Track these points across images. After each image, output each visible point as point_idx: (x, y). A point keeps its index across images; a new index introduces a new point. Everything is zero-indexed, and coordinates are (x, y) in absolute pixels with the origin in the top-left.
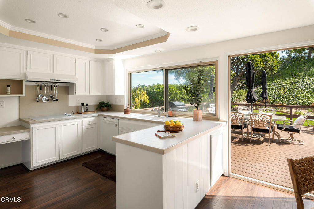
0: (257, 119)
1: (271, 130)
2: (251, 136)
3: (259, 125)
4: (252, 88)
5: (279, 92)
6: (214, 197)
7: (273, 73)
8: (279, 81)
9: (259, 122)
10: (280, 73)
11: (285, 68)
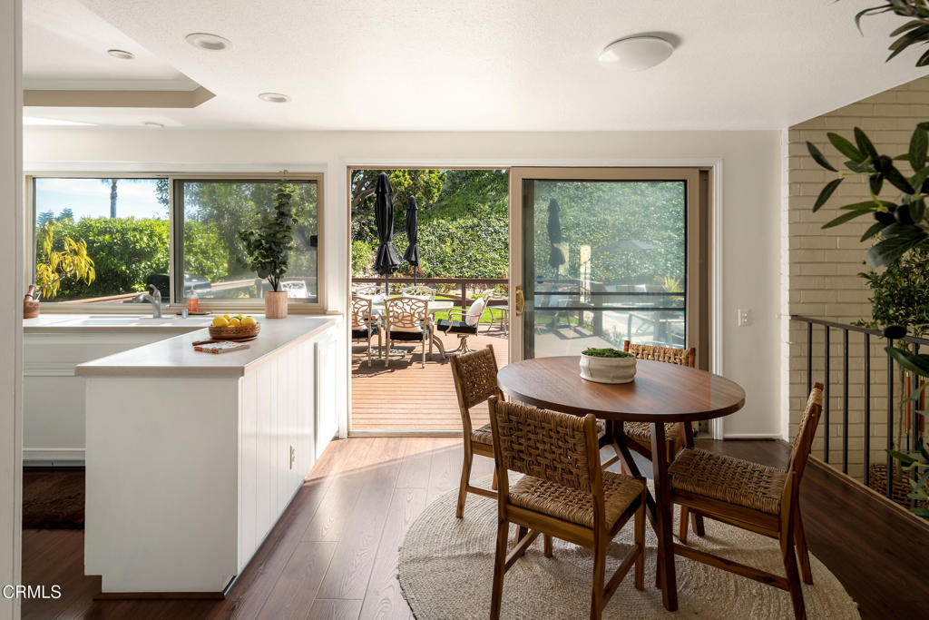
0: (400, 311)
1: (427, 332)
2: (387, 353)
3: (404, 324)
4: (388, 239)
5: (441, 248)
6: (323, 480)
7: (431, 202)
8: (443, 221)
9: (403, 317)
10: (444, 203)
11: (455, 192)
